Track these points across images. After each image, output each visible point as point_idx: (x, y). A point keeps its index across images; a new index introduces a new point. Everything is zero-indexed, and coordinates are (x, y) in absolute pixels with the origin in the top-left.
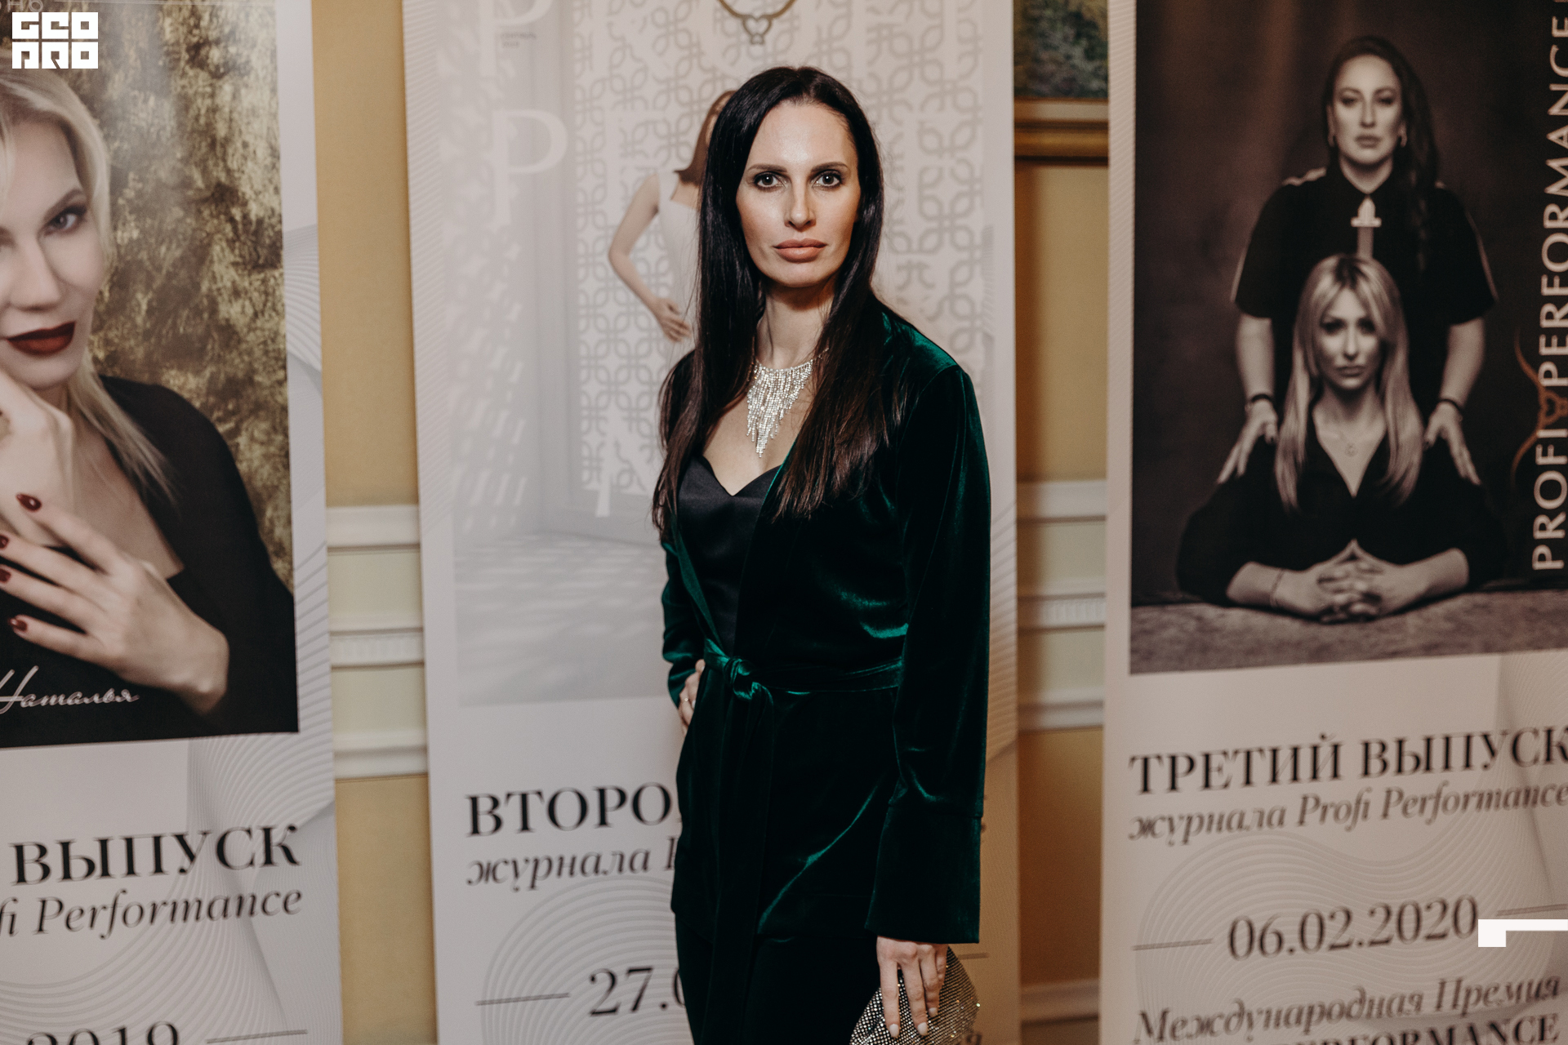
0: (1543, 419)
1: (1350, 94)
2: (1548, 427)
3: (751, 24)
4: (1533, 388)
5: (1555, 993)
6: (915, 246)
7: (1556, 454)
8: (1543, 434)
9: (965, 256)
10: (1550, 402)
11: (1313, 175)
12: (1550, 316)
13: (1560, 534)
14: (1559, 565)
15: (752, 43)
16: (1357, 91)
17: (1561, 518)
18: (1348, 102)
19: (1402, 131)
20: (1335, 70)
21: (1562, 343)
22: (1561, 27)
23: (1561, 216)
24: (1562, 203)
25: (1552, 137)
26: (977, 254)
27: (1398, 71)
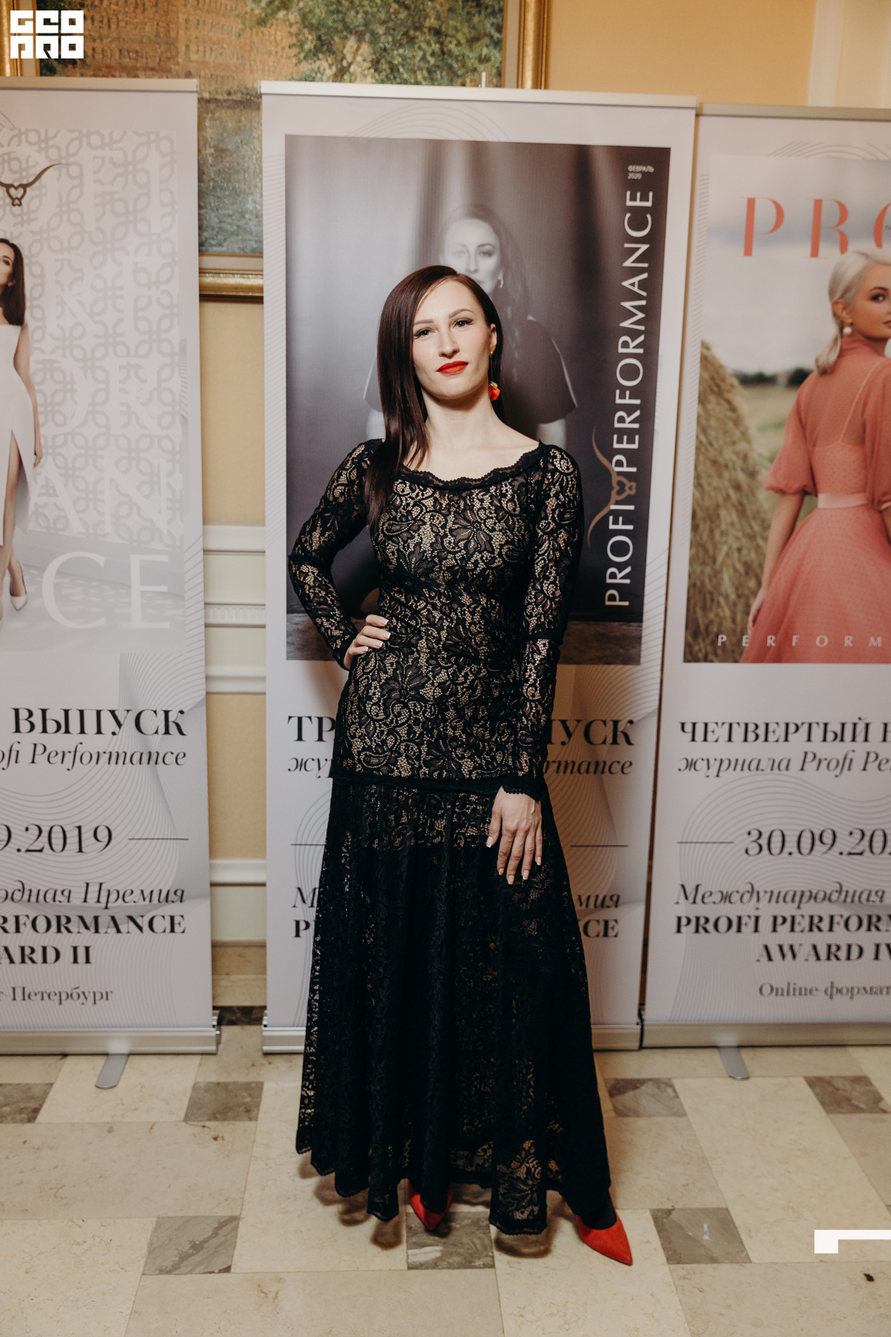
0: (614, 496)
1: (460, 248)
2: (617, 503)
3: (12, 191)
4: (607, 473)
5: (616, 905)
6: (132, 352)
7: (623, 524)
8: (613, 507)
9: (168, 360)
10: (620, 483)
12: (621, 420)
13: (627, 581)
14: (626, 603)
15: (14, 205)
16: (464, 246)
17: (628, 570)
19: (500, 277)
20: (446, 229)
21: (631, 441)
22: (633, 198)
23: (632, 345)
24: (634, 334)
25: (626, 284)
26: (176, 359)
27: (497, 231)
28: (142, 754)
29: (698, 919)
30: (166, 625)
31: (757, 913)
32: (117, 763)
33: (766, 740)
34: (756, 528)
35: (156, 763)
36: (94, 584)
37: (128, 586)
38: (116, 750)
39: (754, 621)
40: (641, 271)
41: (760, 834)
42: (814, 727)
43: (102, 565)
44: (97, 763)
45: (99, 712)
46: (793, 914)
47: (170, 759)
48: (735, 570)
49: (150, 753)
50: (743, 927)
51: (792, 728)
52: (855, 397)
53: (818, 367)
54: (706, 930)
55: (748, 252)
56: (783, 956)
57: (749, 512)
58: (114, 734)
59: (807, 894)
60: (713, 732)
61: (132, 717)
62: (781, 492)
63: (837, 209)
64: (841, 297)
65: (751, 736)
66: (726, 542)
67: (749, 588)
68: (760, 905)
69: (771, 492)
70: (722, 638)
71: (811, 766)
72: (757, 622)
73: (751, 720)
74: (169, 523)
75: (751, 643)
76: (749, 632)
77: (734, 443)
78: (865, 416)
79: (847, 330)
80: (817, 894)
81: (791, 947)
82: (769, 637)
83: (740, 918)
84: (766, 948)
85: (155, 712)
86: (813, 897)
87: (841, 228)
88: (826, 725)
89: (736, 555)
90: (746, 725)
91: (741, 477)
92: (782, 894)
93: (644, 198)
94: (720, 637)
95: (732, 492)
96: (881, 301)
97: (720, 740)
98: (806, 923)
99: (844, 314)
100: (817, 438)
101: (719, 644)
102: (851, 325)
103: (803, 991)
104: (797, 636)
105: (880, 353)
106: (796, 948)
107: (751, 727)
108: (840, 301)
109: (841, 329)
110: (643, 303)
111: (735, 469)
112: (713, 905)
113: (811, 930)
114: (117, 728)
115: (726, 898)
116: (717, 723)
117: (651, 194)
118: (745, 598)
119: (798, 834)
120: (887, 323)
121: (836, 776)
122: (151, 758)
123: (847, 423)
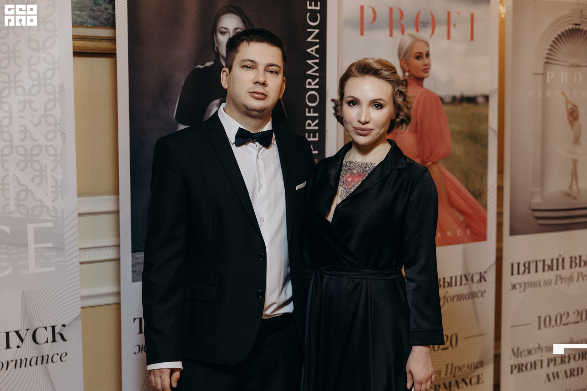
1: (224, 30)
6: (27, 92)
9: (51, 97)
11: (208, 64)
12: (309, 125)
16: (226, 29)
18: (223, 33)
20: (217, 20)
21: (314, 136)
22: (311, 5)
23: (313, 83)
24: (313, 78)
25: (309, 50)
26: (57, 96)
27: (244, 21)
28: (37, 358)
30: (52, 269)
32: (20, 367)
35: (47, 363)
36: (3, 246)
37: (26, 246)
38: (20, 358)
40: (315, 44)
43: (9, 233)
44: (7, 369)
45: (7, 334)
47: (56, 358)
49: (43, 356)
55: (362, 34)
58: (18, 347)
61: (30, 333)
63: (399, 13)
64: (404, 57)
74: (53, 201)
78: (417, 118)
79: (407, 74)
85: (46, 328)
87: (401, 22)
93: (316, 5)
96: (420, 59)
99: (405, 66)
102: (408, 71)
105: (421, 85)
108: (404, 59)
109: (404, 74)
110: (317, 61)
114: (21, 343)
117: (319, 3)
120: (423, 70)
122: (44, 360)
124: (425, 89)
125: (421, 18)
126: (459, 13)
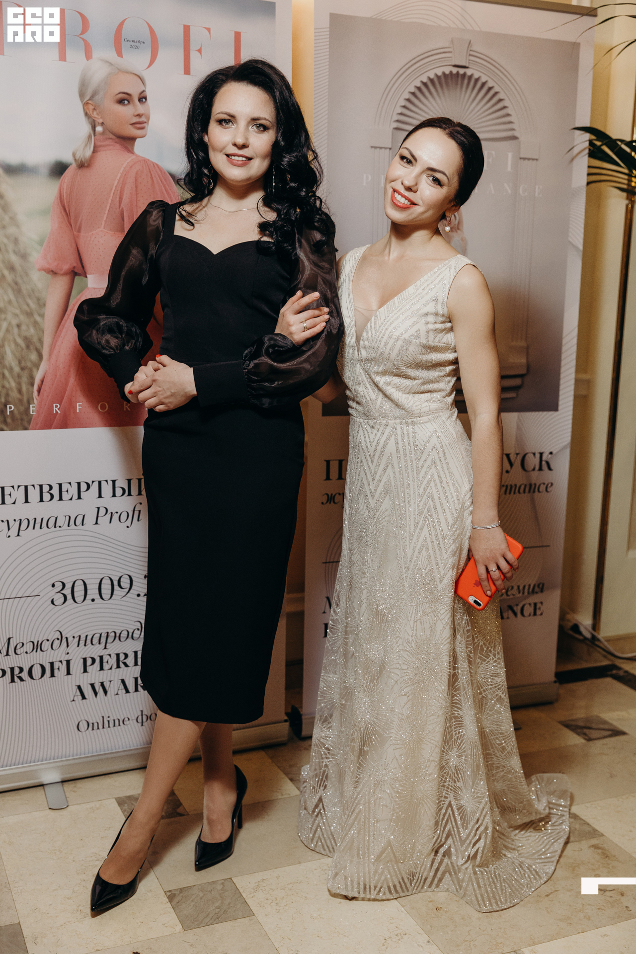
29: (12, 669)
31: (67, 657)
33: (61, 499)
34: (33, 305)
39: (39, 391)
41: (64, 585)
42: (104, 484)
46: (101, 655)
48: (17, 344)
50: (56, 671)
51: (84, 487)
52: (112, 189)
53: (75, 160)
54: (21, 679)
56: (96, 694)
57: (24, 292)
59: (113, 634)
60: (10, 495)
62: (53, 273)
63: (79, 19)
65: (47, 497)
66: (5, 319)
67: (32, 361)
68: (70, 650)
69: (43, 272)
70: (11, 408)
71: (104, 520)
72: (42, 391)
73: (44, 481)
75: (38, 412)
76: (35, 401)
77: (4, 227)
78: (122, 206)
79: (99, 129)
80: (120, 634)
81: (102, 684)
82: (54, 405)
83: (52, 664)
84: (79, 687)
86: (117, 637)
87: (84, 36)
88: (114, 482)
89: (16, 330)
90: (41, 486)
91: (14, 259)
92: (89, 638)
94: (8, 406)
95: (6, 273)
96: (127, 105)
97: (16, 503)
98: (113, 661)
99: (95, 114)
100: (81, 224)
101: (8, 414)
102: (102, 124)
103: (117, 722)
104: (81, 404)
105: (131, 151)
106: (106, 685)
107: (46, 488)
108: (89, 102)
109: (94, 128)
111: (7, 251)
112: (25, 654)
113: (118, 666)
115: (37, 647)
116: (13, 487)
118: (28, 370)
119: (98, 581)
120: (133, 124)
121: (128, 527)
123: (107, 212)
124: (137, 156)
125: (126, 33)
126: (209, 30)
